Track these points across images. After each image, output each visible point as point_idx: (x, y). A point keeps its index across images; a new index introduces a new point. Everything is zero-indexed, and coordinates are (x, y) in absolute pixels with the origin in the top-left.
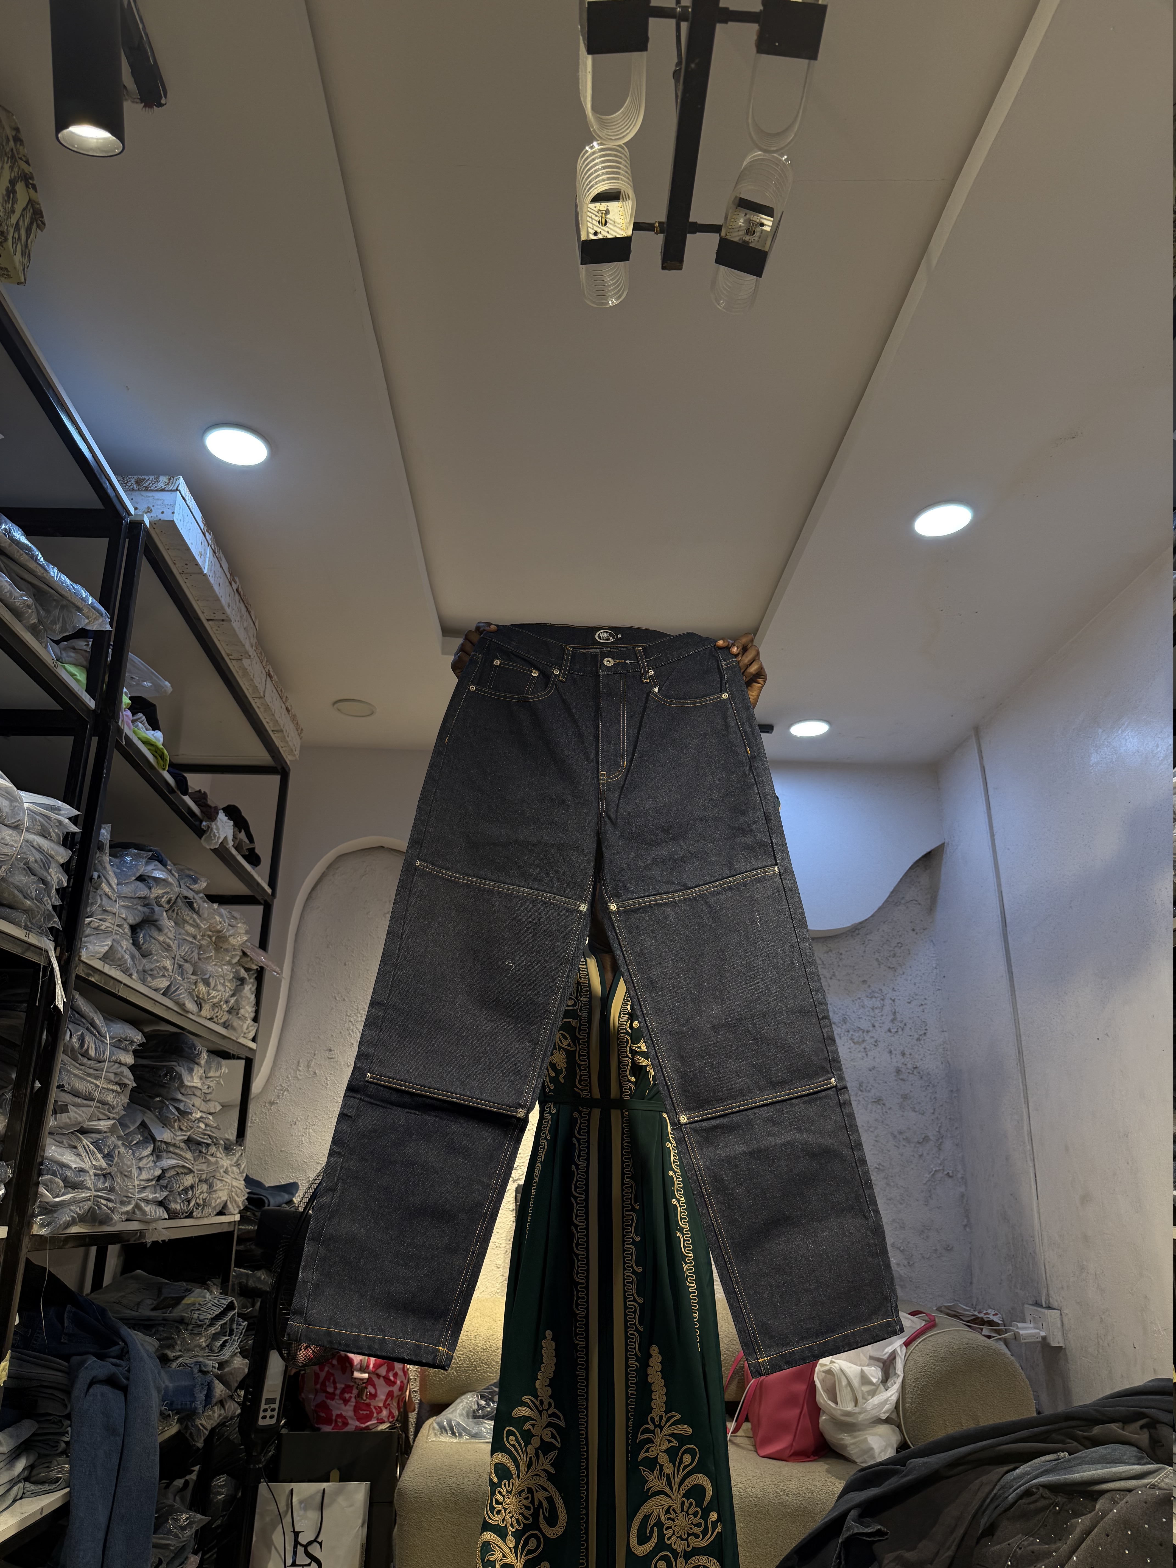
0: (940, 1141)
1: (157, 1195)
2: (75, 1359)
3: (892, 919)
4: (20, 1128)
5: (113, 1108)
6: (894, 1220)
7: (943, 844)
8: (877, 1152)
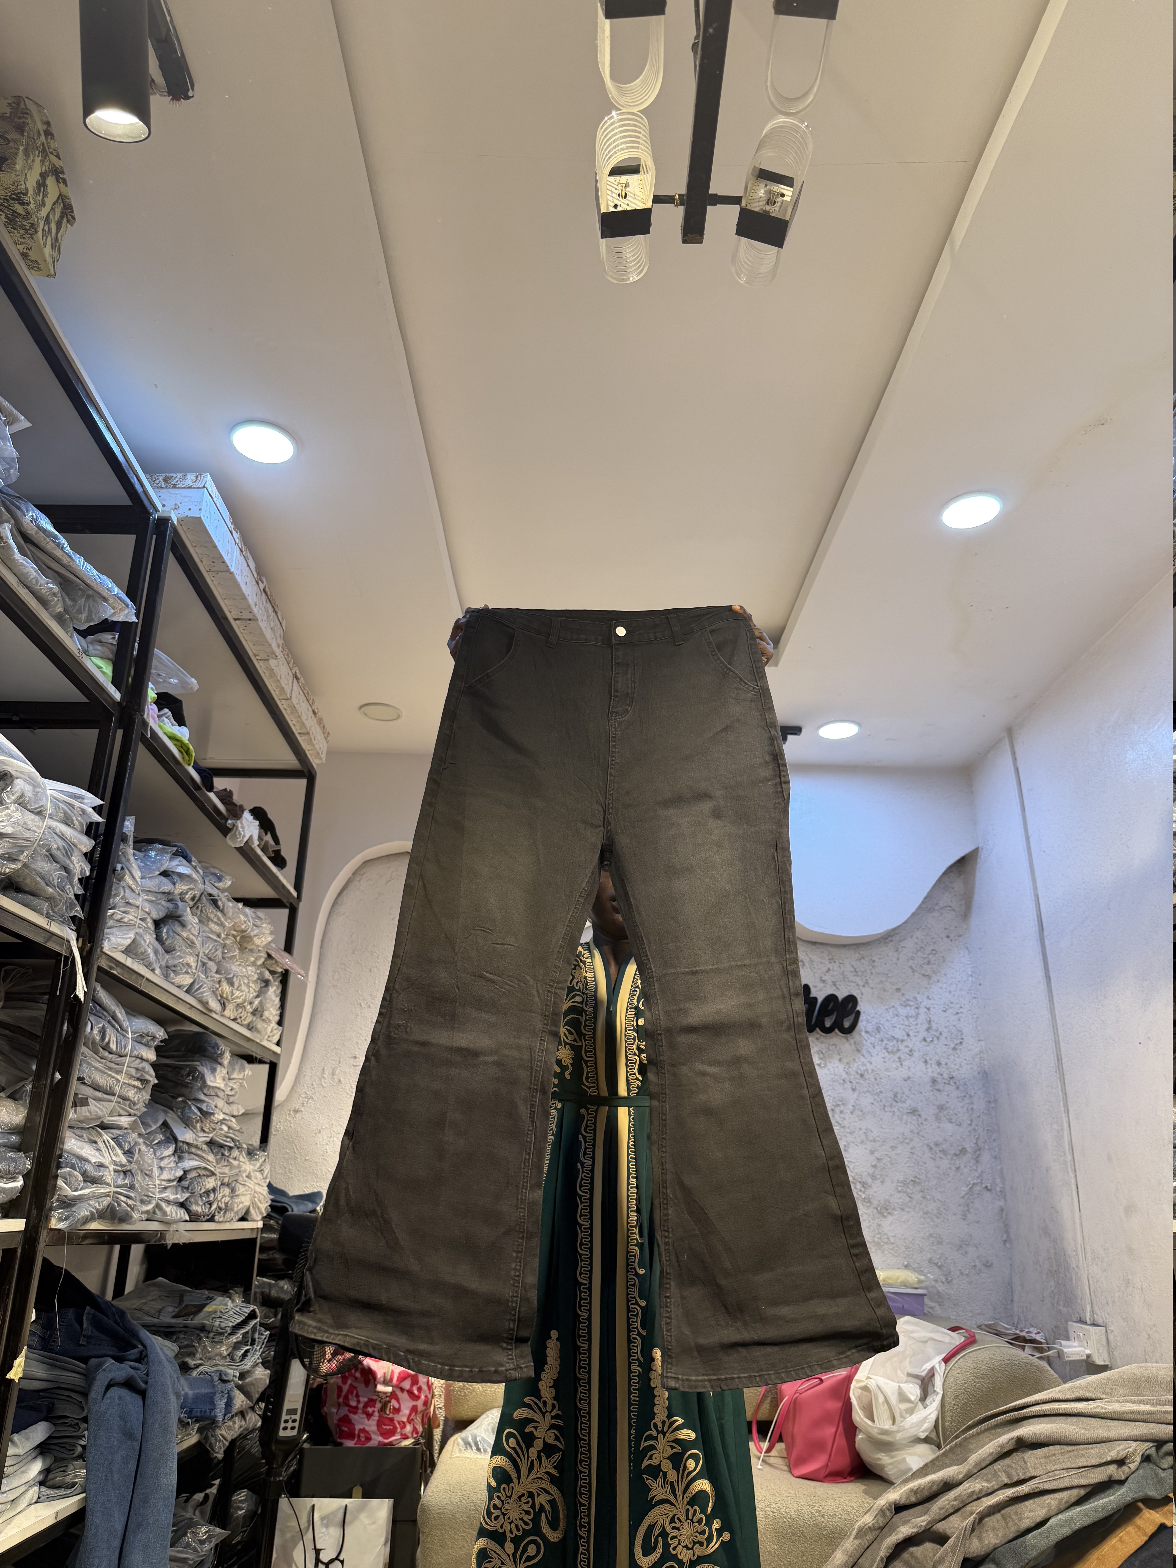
0: (978, 1153)
1: (179, 1196)
2: (93, 1361)
3: (926, 926)
4: (40, 1119)
5: (134, 1104)
6: (931, 1235)
7: (977, 850)
8: (913, 1165)
